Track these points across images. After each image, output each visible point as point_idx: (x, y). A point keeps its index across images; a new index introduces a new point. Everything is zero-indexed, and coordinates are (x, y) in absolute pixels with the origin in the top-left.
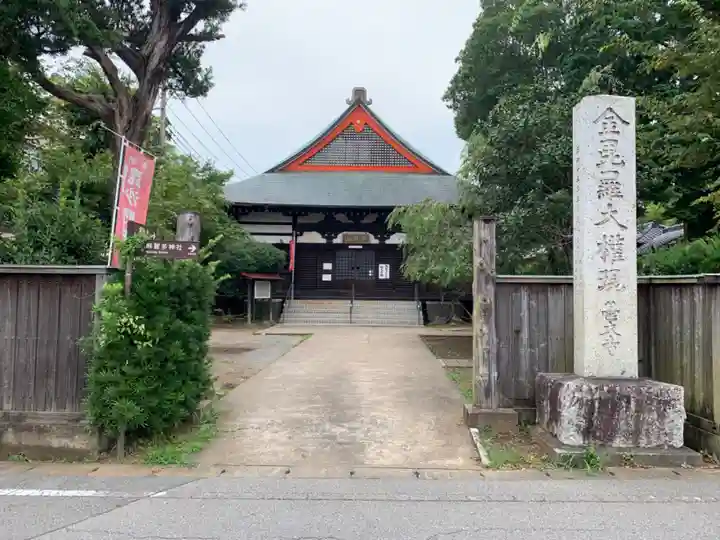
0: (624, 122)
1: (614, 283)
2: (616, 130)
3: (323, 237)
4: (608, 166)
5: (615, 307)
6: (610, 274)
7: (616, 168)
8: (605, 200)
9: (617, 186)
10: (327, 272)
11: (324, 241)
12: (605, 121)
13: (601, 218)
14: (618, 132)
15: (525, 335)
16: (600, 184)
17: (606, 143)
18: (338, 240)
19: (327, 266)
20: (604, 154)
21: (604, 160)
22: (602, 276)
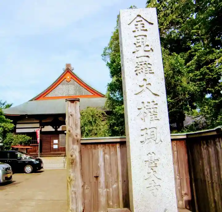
0: (150, 23)
1: (153, 138)
2: (145, 29)
3: (53, 128)
4: (141, 53)
5: (154, 157)
6: (149, 131)
7: (147, 54)
8: (141, 77)
9: (149, 66)
10: (55, 144)
11: (54, 130)
12: (137, 23)
13: (140, 89)
14: (146, 30)
15: (102, 179)
16: (136, 65)
17: (138, 38)
18: (60, 129)
19: (56, 141)
20: (138, 45)
21: (138, 49)
22: (143, 132)
